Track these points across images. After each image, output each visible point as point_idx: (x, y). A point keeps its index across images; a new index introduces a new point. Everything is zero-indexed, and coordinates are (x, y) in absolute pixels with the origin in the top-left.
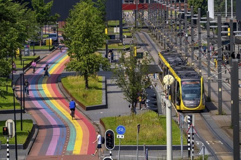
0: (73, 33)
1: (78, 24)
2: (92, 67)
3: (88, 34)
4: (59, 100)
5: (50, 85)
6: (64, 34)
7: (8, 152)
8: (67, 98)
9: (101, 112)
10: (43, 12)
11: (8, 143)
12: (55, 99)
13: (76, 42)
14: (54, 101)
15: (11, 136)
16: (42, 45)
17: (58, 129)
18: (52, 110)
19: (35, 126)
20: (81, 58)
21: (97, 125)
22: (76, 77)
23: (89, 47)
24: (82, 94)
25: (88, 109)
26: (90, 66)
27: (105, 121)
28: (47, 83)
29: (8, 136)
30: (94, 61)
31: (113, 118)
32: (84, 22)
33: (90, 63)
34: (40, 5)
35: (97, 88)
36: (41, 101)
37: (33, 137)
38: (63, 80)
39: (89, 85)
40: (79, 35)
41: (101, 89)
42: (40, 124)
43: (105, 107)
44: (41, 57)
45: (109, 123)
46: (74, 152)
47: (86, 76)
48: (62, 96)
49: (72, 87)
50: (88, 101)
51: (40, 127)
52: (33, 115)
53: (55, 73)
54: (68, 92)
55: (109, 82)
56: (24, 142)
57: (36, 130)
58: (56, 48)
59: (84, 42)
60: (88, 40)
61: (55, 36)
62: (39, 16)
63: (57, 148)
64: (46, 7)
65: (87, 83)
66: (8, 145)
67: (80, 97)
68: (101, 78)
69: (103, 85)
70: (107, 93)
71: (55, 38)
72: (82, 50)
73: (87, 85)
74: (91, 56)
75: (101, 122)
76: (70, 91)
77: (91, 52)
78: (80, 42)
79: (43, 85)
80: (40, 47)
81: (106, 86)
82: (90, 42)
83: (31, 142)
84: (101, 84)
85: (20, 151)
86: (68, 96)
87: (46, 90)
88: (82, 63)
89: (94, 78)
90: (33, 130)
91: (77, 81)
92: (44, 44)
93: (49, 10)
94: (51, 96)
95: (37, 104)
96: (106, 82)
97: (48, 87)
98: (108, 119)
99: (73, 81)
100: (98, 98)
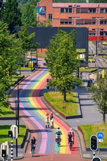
0: (54, 58)
1: (59, 51)
2: (70, 85)
3: (67, 59)
4: (43, 110)
5: (35, 98)
6: (47, 59)
7: (12, 150)
8: (49, 109)
9: (78, 120)
10: (27, 41)
11: (12, 143)
12: (40, 109)
13: (58, 65)
14: (40, 111)
15: (15, 138)
16: (25, 66)
17: (46, 133)
18: (39, 118)
19: (28, 131)
20: (61, 78)
21: (76, 131)
22: (55, 93)
23: (68, 69)
24: (62, 106)
25: (67, 118)
26: (68, 84)
27: (82, 128)
28: (33, 96)
29: (13, 138)
30: (71, 81)
31: (88, 126)
32: (64, 50)
33: (68, 82)
34: (25, 35)
35: (72, 101)
36: (30, 111)
37: (28, 139)
38: (45, 94)
39: (67, 99)
40: (59, 60)
41: (76, 102)
42: (30, 129)
43: (81, 116)
44: (25, 76)
45: (86, 130)
46: (61, 152)
47: (64, 92)
48: (45, 107)
49: (53, 100)
50: (67, 112)
51: (31, 131)
52: (25, 122)
53: (38, 89)
54: (50, 104)
55: (81, 97)
56: (22, 143)
57: (29, 133)
58: (36, 69)
59: (63, 65)
60: (66, 64)
61: (35, 59)
62: (24, 44)
63: (47, 148)
64: (30, 37)
65: (65, 97)
66: (12, 145)
67: (60, 108)
68: (75, 94)
69: (77, 100)
70: (80, 105)
71: (35, 62)
72: (62, 71)
73: (65, 99)
74: (69, 76)
75: (79, 128)
76: (52, 103)
77: (69, 74)
78: (60, 66)
79: (29, 98)
80: (24, 68)
81: (80, 100)
82: (69, 65)
83: (26, 143)
84: (75, 98)
85: (19, 150)
86: (50, 107)
87: (32, 102)
88: (62, 82)
89: (70, 93)
90: (27, 134)
91: (57, 96)
92: (27, 66)
93: (32, 39)
94: (36, 107)
95: (26, 113)
96: (79, 97)
97: (34, 100)
98: (84, 126)
99: (53, 95)
100: (74, 109)
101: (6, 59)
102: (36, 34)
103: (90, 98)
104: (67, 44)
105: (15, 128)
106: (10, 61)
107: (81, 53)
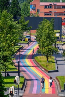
0: (41, 36)
1: (44, 32)
2: (51, 52)
3: (49, 36)
4: (34, 67)
5: (29, 60)
6: (37, 36)
7: (16, 91)
8: (38, 66)
9: (56, 73)
10: (24, 25)
11: (16, 87)
12: (32, 66)
13: (43, 40)
14: (32, 67)
15: (18, 84)
16: (23, 41)
17: (36, 81)
18: (32, 72)
19: (25, 79)
20: (45, 48)
21: (55, 80)
22: (42, 57)
23: (49, 42)
24: (46, 65)
25: (49, 72)
26: (50, 52)
27: (58, 78)
28: (28, 59)
29: (16, 84)
30: (52, 50)
31: (62, 77)
32: (47, 31)
33: (50, 51)
34: (23, 22)
35: (52, 62)
36: (26, 68)
37: (25, 85)
38: (35, 57)
39: (49, 61)
40: (44, 37)
41: (54, 63)
42: (27, 78)
43: (57, 71)
44: (23, 47)
45: (61, 79)
46: (45, 93)
47: (47, 56)
48: (36, 65)
49: (40, 61)
50: (49, 68)
51: (27, 80)
52: (24, 74)
53: (31, 54)
54: (38, 64)
55: (58, 59)
56: (22, 87)
57: (26, 81)
58: (30, 42)
59: (47, 40)
60: (49, 39)
62: (22, 27)
63: (37, 90)
64: (26, 23)
65: (48, 59)
66: (16, 88)
67: (45, 66)
68: (54, 57)
69: (55, 61)
70: (57, 64)
71: (29, 38)
72: (46, 44)
73: (48, 61)
74: (50, 47)
75: (56, 78)
76: (40, 63)
77: (50, 45)
78: (45, 40)
79: (26, 60)
80: (22, 42)
81: (57, 61)
82: (50, 40)
83: (24, 87)
84: (54, 60)
85: (20, 91)
86: (39, 65)
87: (28, 62)
88: (46, 50)
89: (50, 57)
90: (25, 81)
91: (43, 58)
92: (24, 40)
93: (27, 24)
94: (30, 65)
95: (24, 69)
96: (56, 59)
97: (28, 61)
98: (60, 77)
99: (41, 58)
100: (53, 67)
101: (12, 36)
102: (29, 21)
103: (63, 60)
104: (49, 27)
105: (18, 78)
106: (14, 38)
107: (57, 33)
